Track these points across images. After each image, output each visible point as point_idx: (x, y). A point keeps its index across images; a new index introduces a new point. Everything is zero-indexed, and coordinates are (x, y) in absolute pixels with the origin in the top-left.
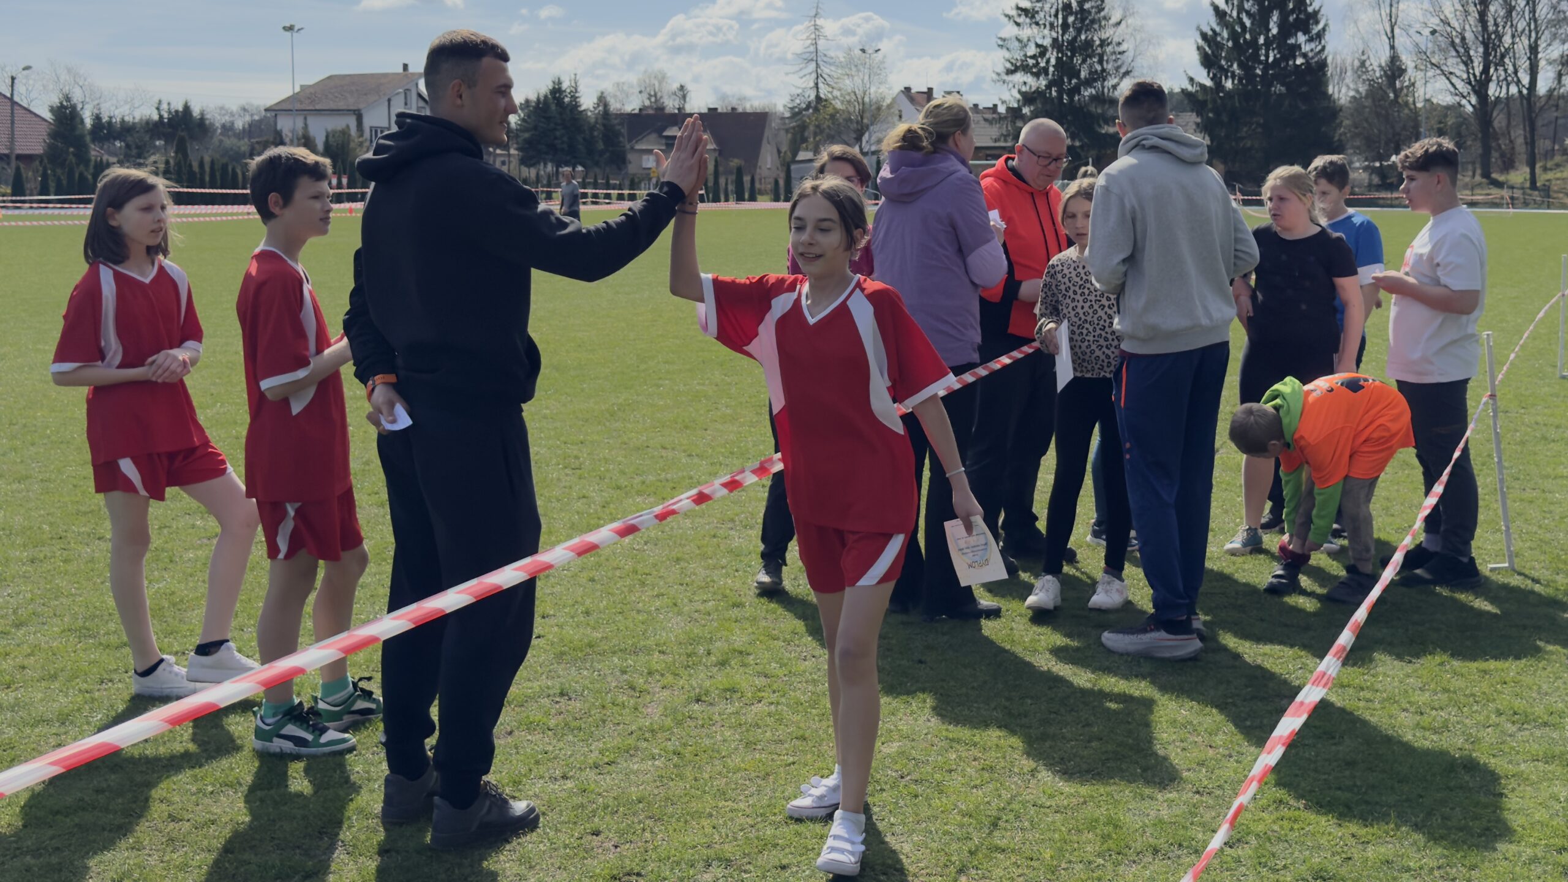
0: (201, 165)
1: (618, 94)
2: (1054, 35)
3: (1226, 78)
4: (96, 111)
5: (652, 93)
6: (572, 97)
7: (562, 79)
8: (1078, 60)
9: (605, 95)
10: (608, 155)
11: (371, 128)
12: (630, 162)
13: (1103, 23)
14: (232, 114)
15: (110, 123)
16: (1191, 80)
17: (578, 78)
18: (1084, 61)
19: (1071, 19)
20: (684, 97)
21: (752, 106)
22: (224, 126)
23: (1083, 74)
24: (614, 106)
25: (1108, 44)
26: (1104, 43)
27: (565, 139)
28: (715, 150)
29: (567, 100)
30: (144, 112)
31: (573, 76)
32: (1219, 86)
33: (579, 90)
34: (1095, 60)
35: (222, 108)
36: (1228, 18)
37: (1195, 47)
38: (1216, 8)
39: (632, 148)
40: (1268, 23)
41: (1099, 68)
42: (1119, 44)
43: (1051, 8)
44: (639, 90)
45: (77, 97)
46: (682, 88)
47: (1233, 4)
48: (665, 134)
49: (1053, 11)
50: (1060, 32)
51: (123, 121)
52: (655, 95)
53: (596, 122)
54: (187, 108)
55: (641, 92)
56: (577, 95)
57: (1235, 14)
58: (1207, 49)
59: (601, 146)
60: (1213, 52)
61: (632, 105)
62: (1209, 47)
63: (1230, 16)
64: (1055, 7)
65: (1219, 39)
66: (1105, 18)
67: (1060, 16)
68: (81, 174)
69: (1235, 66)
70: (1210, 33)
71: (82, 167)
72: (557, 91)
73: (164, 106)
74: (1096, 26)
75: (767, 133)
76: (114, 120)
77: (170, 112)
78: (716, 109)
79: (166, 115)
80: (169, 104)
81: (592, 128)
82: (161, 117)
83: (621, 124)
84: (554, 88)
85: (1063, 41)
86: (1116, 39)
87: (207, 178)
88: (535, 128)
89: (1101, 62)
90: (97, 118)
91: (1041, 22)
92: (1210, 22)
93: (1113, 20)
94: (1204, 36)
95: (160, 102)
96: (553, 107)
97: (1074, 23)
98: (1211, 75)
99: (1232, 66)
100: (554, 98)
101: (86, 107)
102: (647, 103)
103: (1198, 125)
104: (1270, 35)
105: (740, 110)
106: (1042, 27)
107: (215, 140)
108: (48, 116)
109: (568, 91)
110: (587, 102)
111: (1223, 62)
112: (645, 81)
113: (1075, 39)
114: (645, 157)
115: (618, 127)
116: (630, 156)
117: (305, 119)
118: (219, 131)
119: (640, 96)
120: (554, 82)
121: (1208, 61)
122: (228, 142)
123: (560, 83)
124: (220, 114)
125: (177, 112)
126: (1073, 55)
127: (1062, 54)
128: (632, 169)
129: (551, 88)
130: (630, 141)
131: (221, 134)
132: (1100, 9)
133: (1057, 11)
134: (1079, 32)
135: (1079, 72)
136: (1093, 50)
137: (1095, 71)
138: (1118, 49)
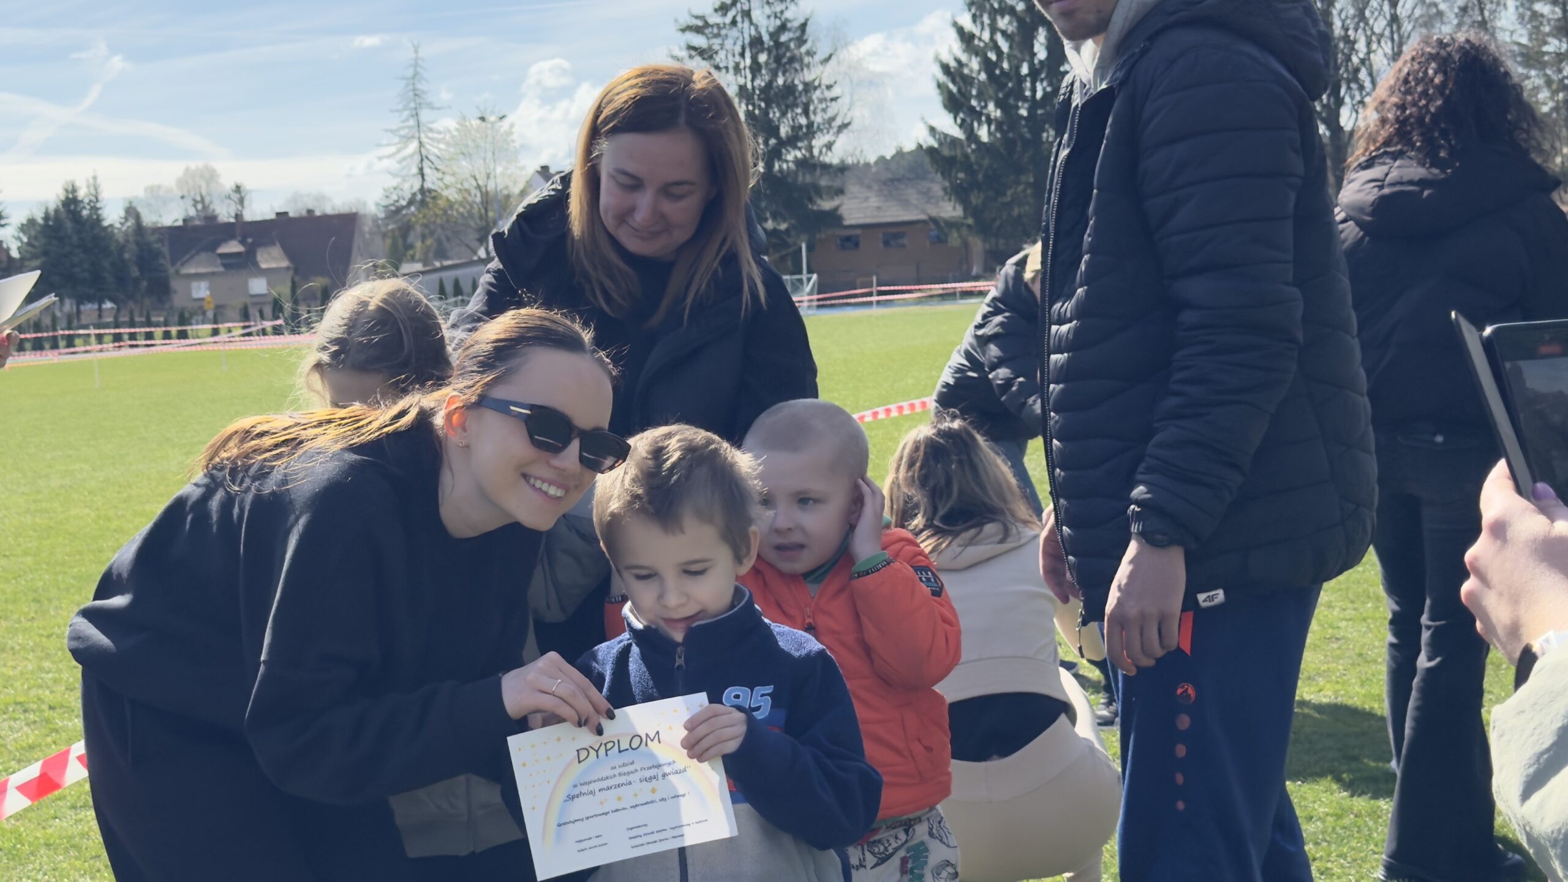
1: (153, 201)
2: (741, 81)
3: (980, 124)
5: (198, 198)
6: (92, 207)
7: (78, 184)
8: (774, 114)
9: (134, 205)
10: (145, 284)
12: (175, 292)
13: (807, 60)
16: (932, 130)
17: (99, 181)
18: (784, 114)
19: (763, 58)
20: (241, 201)
21: (333, 208)
23: (784, 131)
24: (149, 219)
25: (816, 88)
26: (809, 87)
27: (86, 266)
28: (288, 268)
29: (85, 213)
31: (91, 181)
32: (972, 136)
33: (100, 198)
34: (799, 110)
36: (976, 42)
37: (934, 85)
38: (961, 31)
39: (177, 272)
40: (1032, 46)
41: (803, 121)
42: (829, 87)
43: (735, 44)
44: (180, 194)
46: (238, 189)
47: (982, 23)
48: (220, 251)
49: (738, 49)
50: (749, 76)
52: (203, 200)
53: (127, 241)
55: (182, 197)
56: (98, 205)
57: (986, 36)
58: (951, 86)
59: (135, 272)
60: (959, 90)
61: (172, 216)
62: (954, 82)
63: (980, 39)
64: (740, 43)
65: (966, 71)
66: (809, 53)
67: (748, 54)
69: (991, 106)
70: (953, 64)
72: (71, 203)
74: (797, 66)
75: (357, 242)
78: (286, 213)
81: (122, 249)
83: (160, 240)
84: (67, 198)
85: (753, 88)
86: (825, 81)
88: (46, 253)
89: (806, 112)
91: (721, 65)
92: (951, 48)
93: (818, 57)
94: (946, 68)
96: (69, 225)
97: (767, 63)
98: (959, 121)
99: (986, 106)
100: (69, 211)
102: (192, 212)
103: (945, 189)
104: (1036, 61)
105: (318, 213)
106: (724, 71)
109: (86, 201)
110: (112, 215)
111: (974, 103)
112: (187, 183)
113: (769, 85)
114: (194, 284)
115: (158, 246)
116: (175, 284)
119: (181, 202)
120: (67, 191)
121: (954, 103)
123: (74, 190)
126: (768, 106)
127: (754, 105)
128: (178, 301)
129: (63, 198)
130: (173, 263)
132: (801, 41)
133: (743, 48)
134: (775, 75)
135: (777, 129)
136: (796, 98)
137: (800, 127)
138: (829, 95)
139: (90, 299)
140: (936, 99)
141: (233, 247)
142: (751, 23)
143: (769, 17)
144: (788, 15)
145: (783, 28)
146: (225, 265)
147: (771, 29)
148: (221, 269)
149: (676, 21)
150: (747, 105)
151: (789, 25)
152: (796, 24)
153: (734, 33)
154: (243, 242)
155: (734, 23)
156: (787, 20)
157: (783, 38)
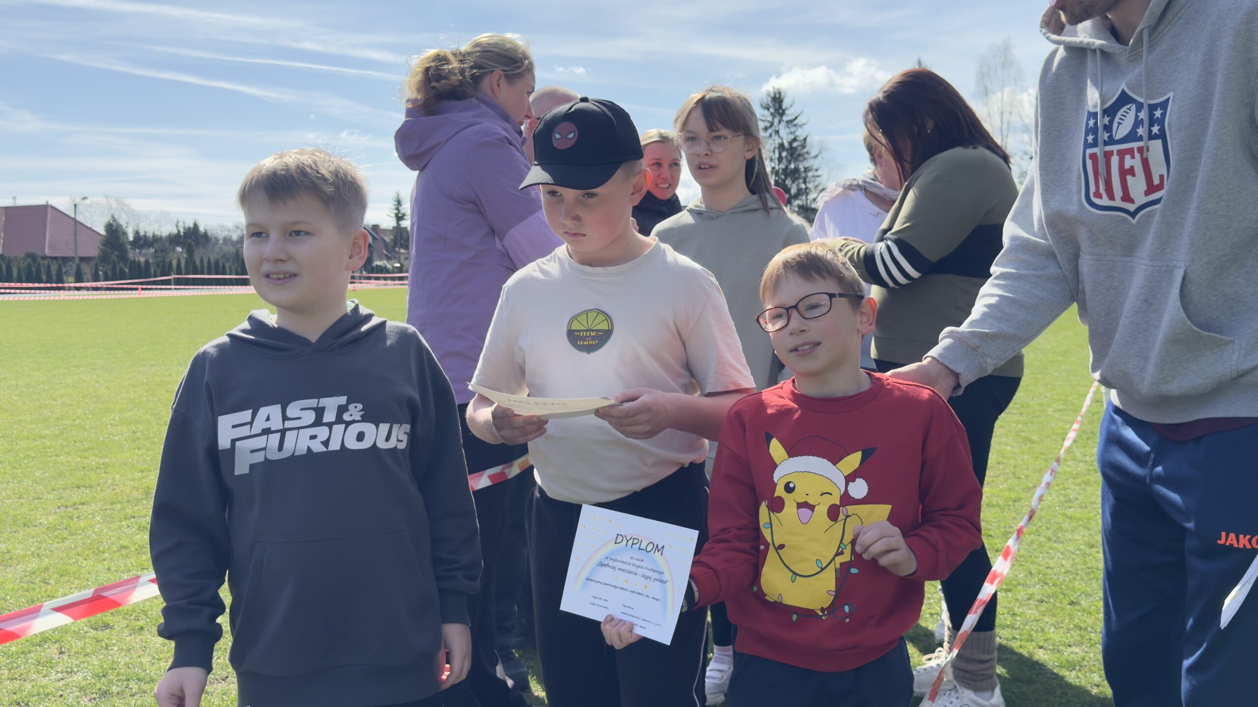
0: (202, 261)
2: (773, 165)
4: (136, 228)
8: (788, 182)
13: (806, 156)
14: (229, 230)
15: (145, 236)
18: (793, 182)
19: (784, 154)
22: (225, 239)
23: (793, 191)
25: (810, 171)
26: (806, 170)
30: (168, 229)
34: (801, 181)
41: (803, 186)
42: (817, 170)
43: (771, 146)
45: (122, 221)
49: (772, 149)
50: (777, 162)
51: (154, 235)
54: (196, 226)
66: (807, 153)
67: (777, 152)
68: (121, 269)
71: (122, 265)
73: (181, 225)
74: (801, 158)
76: (148, 234)
77: (184, 228)
79: (182, 230)
80: (184, 223)
82: (179, 231)
85: (779, 169)
86: (815, 167)
87: (206, 270)
89: (805, 182)
90: (137, 233)
93: (813, 154)
95: (178, 222)
97: (786, 156)
101: (129, 225)
107: (217, 248)
108: (102, 232)
113: (787, 167)
118: (221, 242)
122: (226, 248)
124: (221, 231)
125: (189, 228)
126: (786, 178)
127: (779, 177)
131: (222, 244)
132: (803, 146)
133: (775, 148)
134: (790, 162)
135: (790, 189)
136: (799, 174)
137: (801, 189)
138: (816, 174)
142: (779, 136)
143: (788, 134)
144: (798, 133)
145: (795, 140)
147: (789, 140)
150: (775, 177)
151: (798, 138)
152: (802, 138)
153: (770, 141)
155: (771, 135)
156: (797, 136)
157: (795, 145)
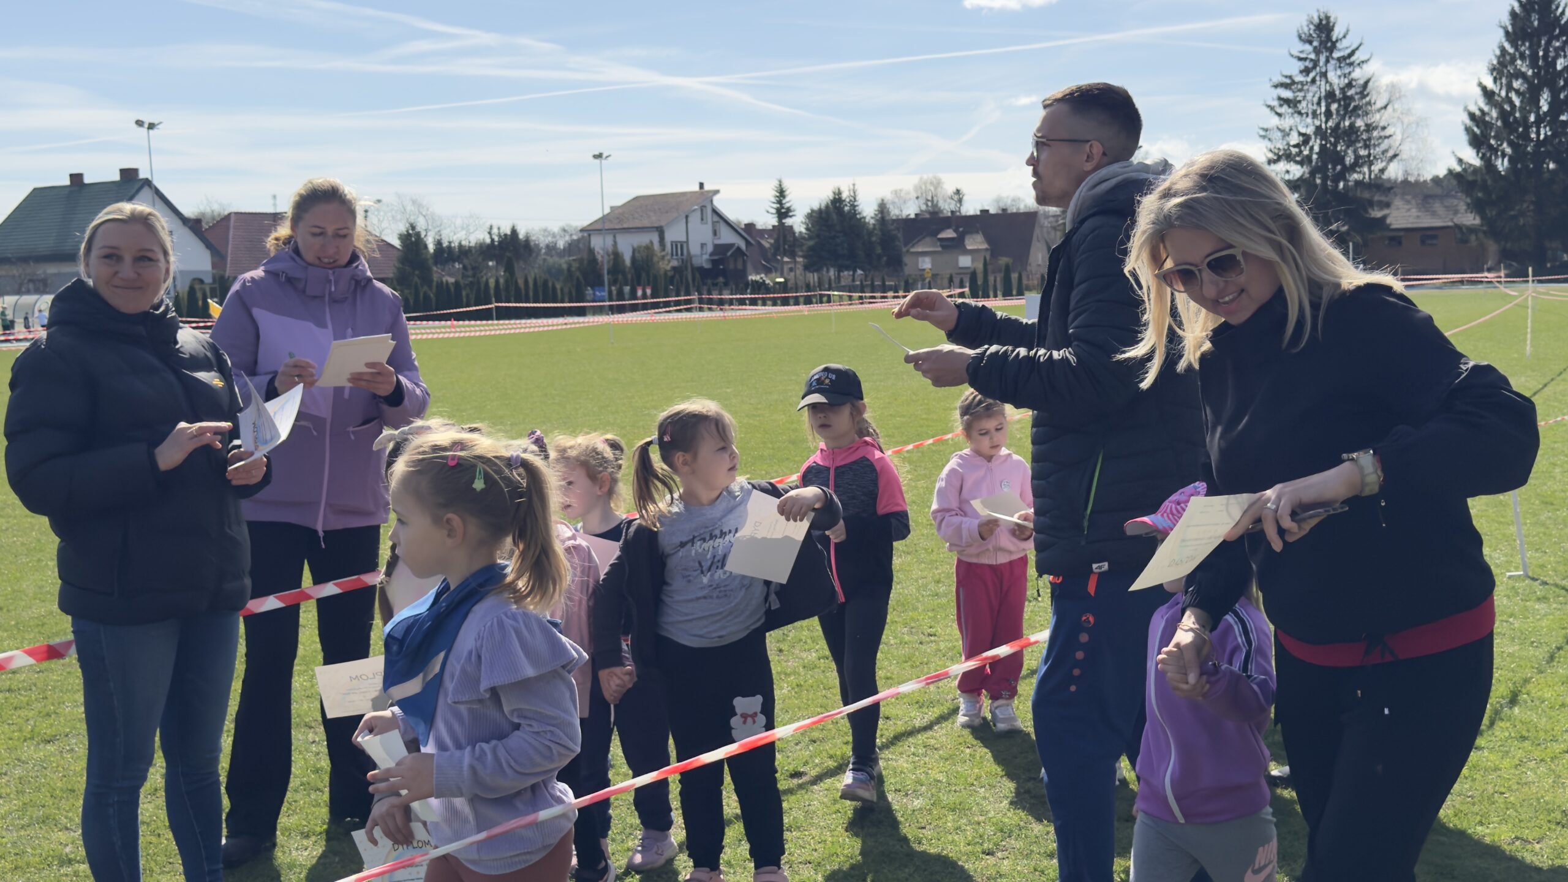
0: (526, 282)
1: (896, 200)
2: (1317, 123)
3: (1497, 157)
4: (438, 237)
5: (930, 198)
6: (851, 205)
7: (842, 189)
8: (1341, 147)
9: (885, 201)
10: (885, 258)
11: (672, 242)
12: (906, 265)
13: (1368, 108)
14: (554, 236)
15: (449, 247)
16: (1460, 161)
17: (856, 187)
18: (1348, 147)
19: (1334, 107)
20: (960, 201)
21: (1025, 206)
22: (547, 246)
23: (1349, 159)
24: (894, 212)
25: (1374, 129)
26: (1369, 128)
27: (846, 245)
28: (986, 250)
29: (846, 209)
30: (477, 236)
31: (852, 187)
32: (1489, 166)
33: (858, 199)
34: (1361, 145)
35: (545, 230)
36: (1496, 98)
37: (1463, 128)
38: (1484, 89)
39: (908, 251)
40: (1539, 101)
41: (1363, 152)
42: (1384, 128)
43: (1314, 96)
44: (915, 196)
45: (421, 226)
46: (958, 192)
47: (1501, 84)
48: (940, 236)
49: (1316, 100)
50: (1324, 119)
51: (460, 246)
52: (932, 201)
53: (874, 229)
54: (514, 232)
55: (917, 198)
56: (856, 204)
57: (1503, 93)
58: (1475, 129)
59: (879, 250)
60: (1482, 132)
61: (910, 210)
62: (1478, 126)
63: (1499, 95)
64: (1317, 96)
65: (1487, 118)
66: (1369, 103)
67: (1323, 104)
68: (425, 293)
69: (1505, 145)
70: (1478, 113)
71: (425, 288)
72: (837, 200)
73: (495, 231)
74: (1360, 112)
75: (1037, 231)
76: (453, 245)
77: (499, 236)
78: (988, 211)
79: (496, 239)
80: (499, 229)
81: (871, 233)
82: (493, 240)
83: (898, 229)
84: (835, 198)
85: (1326, 128)
86: (1382, 124)
87: (531, 294)
88: (818, 236)
89: (1367, 147)
90: (439, 243)
91: (1303, 111)
92: (1478, 103)
93: (1379, 104)
94: (1472, 116)
95: (491, 228)
96: (834, 216)
97: (1337, 110)
98: (1480, 155)
99: (1501, 145)
100: (835, 207)
101: (429, 234)
102: (924, 207)
103: (1468, 205)
104: (1541, 113)
105: (1009, 212)
106: (1305, 116)
107: (540, 261)
108: (397, 243)
109: (848, 200)
110: (868, 210)
111: (1493, 142)
112: (921, 188)
113: (1338, 125)
114: (920, 259)
115: (894, 232)
116: (907, 259)
117: (615, 237)
118: (543, 251)
119: (916, 201)
120: (834, 193)
121: (1476, 142)
122: (552, 260)
123: (840, 193)
124: (544, 236)
125: (506, 235)
126: (1337, 141)
127: (1326, 141)
128: (908, 270)
129: (831, 198)
130: (906, 245)
131: (546, 254)
132: (1363, 94)
133: (1320, 99)
134: (1343, 119)
135: (1343, 158)
136: (1358, 136)
137: (1361, 157)
138: (1383, 134)
139: (847, 268)
140: (1464, 138)
141: (949, 234)
142: (1327, 82)
143: (1340, 77)
144: (1354, 75)
145: (1350, 85)
146: (943, 247)
147: (1341, 86)
148: (940, 249)
149: (1271, 80)
150: (1321, 140)
151: (1354, 83)
152: (1362, 82)
153: (1314, 88)
154: (956, 231)
155: (1313, 81)
156: (1352, 80)
157: (1350, 93)
